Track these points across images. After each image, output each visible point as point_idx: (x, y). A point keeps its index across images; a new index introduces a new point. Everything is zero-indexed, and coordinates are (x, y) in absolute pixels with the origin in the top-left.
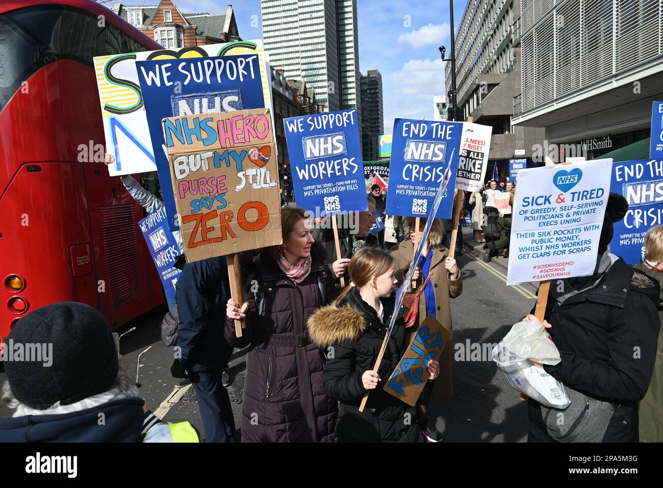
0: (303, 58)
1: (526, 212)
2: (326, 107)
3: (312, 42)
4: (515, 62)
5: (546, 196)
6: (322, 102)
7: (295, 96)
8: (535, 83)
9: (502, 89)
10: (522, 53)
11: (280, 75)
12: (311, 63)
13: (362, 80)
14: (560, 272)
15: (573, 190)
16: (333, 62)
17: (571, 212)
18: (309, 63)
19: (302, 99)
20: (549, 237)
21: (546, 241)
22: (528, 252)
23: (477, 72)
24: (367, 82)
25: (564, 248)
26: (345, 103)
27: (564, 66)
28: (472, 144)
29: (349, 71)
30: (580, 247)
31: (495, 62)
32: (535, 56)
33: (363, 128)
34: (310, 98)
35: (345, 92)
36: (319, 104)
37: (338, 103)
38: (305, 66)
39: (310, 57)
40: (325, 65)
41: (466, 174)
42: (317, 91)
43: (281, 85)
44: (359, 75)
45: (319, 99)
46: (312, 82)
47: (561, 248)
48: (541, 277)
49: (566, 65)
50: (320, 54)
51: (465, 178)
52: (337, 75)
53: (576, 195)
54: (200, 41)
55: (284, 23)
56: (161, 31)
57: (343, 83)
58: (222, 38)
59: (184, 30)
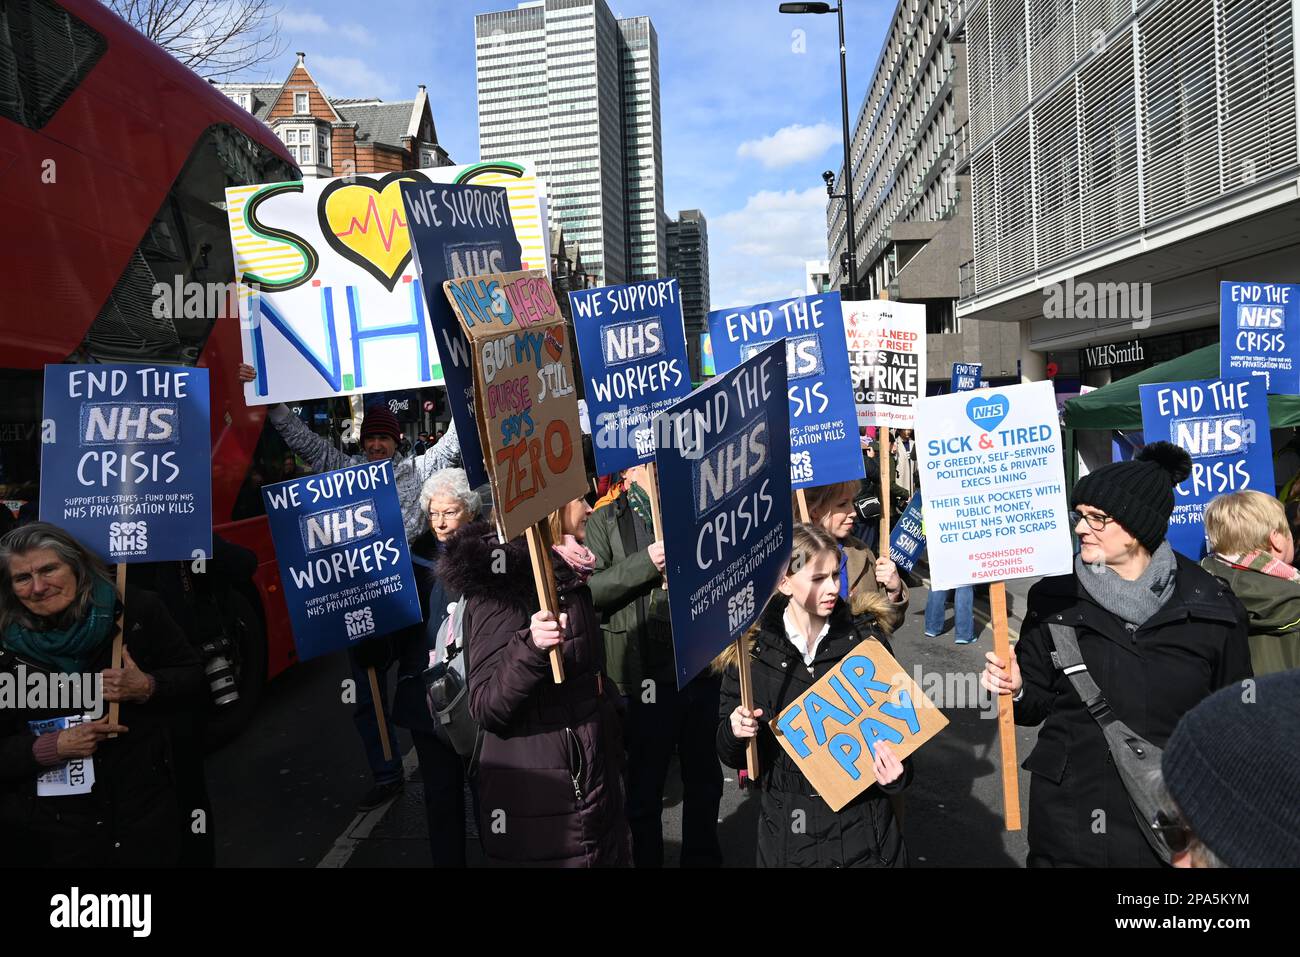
0: (556, 185)
1: (937, 464)
2: (601, 278)
3: (575, 156)
4: (958, 200)
5: (962, 438)
6: (592, 268)
8: (998, 240)
9: (935, 250)
10: (973, 186)
12: (571, 195)
13: (669, 229)
14: (1014, 566)
15: (1001, 427)
16: (613, 194)
17: (1007, 464)
18: (567, 196)
19: (556, 262)
20: (982, 505)
21: (980, 512)
22: (954, 531)
23: (887, 217)
24: (679, 231)
25: (1011, 524)
26: (637, 272)
27: (1050, 211)
28: (892, 340)
29: (645, 211)
30: (1038, 522)
31: (922, 200)
32: (996, 192)
34: (570, 262)
35: (637, 250)
36: (588, 272)
37: (622, 271)
38: (559, 200)
39: (570, 184)
40: (598, 199)
41: (891, 397)
42: (584, 248)
44: (663, 219)
45: (587, 264)
46: (573, 231)
47: (1005, 524)
48: (986, 574)
49: (1054, 209)
50: (589, 178)
51: (890, 403)
53: (1008, 436)
54: (363, 152)
55: (521, 120)
56: (287, 131)
57: (633, 234)
58: (405, 145)
59: (332, 130)
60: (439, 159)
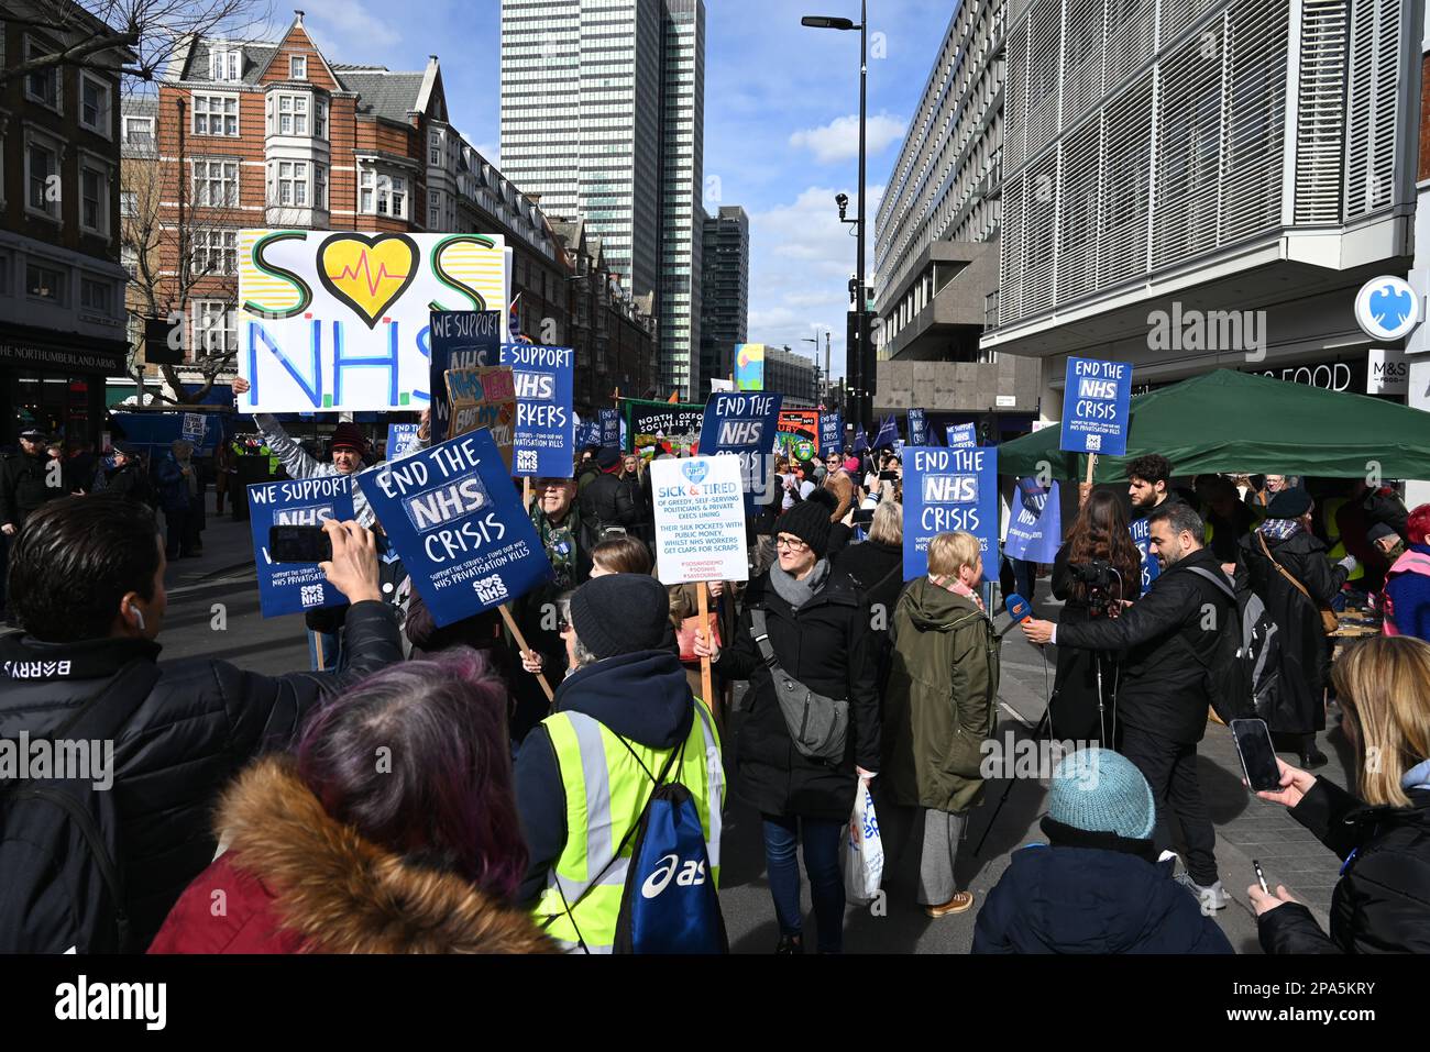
0: (584, 169)
2: (627, 276)
3: (606, 138)
5: (679, 487)
6: (619, 264)
7: (560, 252)
8: (1023, 272)
9: (973, 274)
11: (531, 205)
12: (600, 182)
13: (709, 226)
14: (709, 572)
15: (704, 482)
16: (647, 183)
18: (595, 182)
19: (575, 258)
20: (692, 531)
21: (690, 535)
22: (674, 547)
23: (933, 233)
24: (718, 229)
25: (709, 545)
26: (669, 271)
29: (681, 205)
30: (726, 544)
33: (703, 325)
34: (591, 258)
35: (669, 247)
36: (611, 269)
37: (653, 269)
38: (586, 186)
39: (599, 168)
40: (629, 188)
42: (609, 241)
43: (532, 227)
44: (700, 215)
45: (612, 260)
46: (600, 221)
48: (691, 576)
50: (621, 164)
52: (655, 212)
54: (364, 126)
55: (548, 93)
56: (281, 97)
57: (666, 229)
58: (411, 122)
59: (331, 100)
60: (448, 139)
